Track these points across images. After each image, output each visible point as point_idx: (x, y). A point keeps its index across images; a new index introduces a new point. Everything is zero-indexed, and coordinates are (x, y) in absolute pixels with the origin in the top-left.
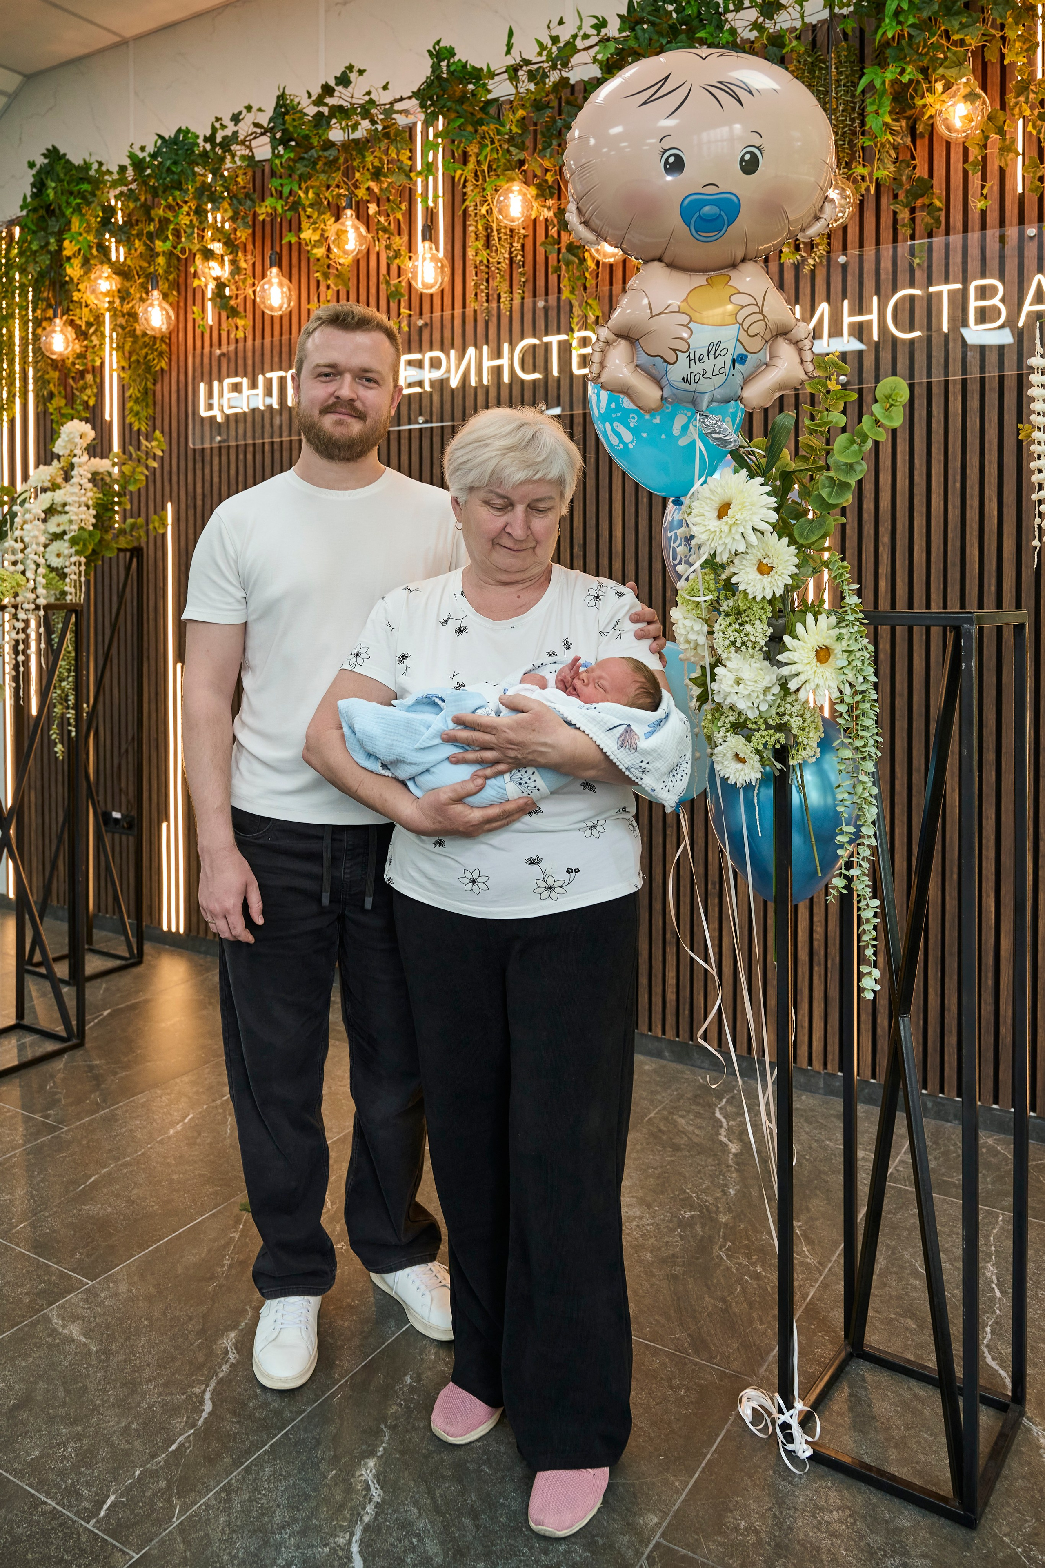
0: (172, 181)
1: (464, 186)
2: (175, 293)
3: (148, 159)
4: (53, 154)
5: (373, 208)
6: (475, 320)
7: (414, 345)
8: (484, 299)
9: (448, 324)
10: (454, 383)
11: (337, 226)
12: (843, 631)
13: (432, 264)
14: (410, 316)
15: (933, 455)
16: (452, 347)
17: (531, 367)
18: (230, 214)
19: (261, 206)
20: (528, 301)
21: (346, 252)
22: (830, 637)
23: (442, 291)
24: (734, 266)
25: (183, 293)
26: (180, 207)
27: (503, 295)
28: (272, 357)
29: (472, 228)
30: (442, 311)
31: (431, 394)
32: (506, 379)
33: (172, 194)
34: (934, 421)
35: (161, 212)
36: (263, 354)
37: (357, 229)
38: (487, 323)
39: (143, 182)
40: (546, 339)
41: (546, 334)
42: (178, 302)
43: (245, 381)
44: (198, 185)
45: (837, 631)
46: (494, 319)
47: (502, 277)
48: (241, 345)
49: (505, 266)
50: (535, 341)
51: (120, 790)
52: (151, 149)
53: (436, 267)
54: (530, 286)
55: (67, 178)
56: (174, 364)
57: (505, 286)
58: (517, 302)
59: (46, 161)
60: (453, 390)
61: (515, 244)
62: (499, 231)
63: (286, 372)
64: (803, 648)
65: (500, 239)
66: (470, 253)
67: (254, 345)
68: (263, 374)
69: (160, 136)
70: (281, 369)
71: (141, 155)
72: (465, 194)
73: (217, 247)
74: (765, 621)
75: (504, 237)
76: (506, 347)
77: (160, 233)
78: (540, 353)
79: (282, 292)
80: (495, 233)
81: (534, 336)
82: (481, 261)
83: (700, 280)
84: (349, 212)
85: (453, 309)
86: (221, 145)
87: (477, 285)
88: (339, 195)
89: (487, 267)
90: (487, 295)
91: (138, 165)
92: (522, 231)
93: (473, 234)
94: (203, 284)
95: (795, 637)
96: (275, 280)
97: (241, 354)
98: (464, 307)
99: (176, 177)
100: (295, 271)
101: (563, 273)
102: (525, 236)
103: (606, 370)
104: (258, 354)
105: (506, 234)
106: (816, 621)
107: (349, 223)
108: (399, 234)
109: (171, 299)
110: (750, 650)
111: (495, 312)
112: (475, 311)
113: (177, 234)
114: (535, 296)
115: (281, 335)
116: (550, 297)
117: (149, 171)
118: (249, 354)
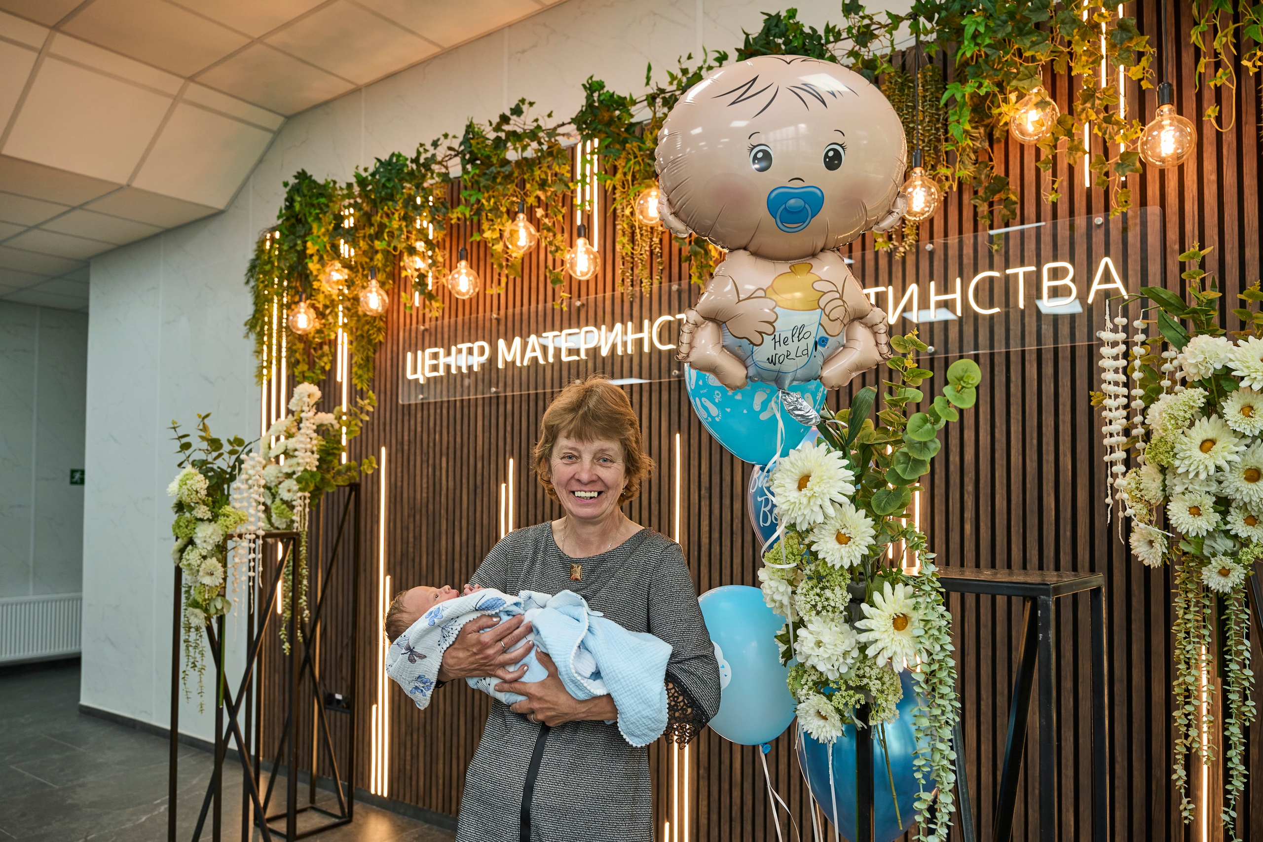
0: (386, 194)
1: (614, 194)
2: (391, 282)
3: (370, 178)
4: (302, 176)
5: (540, 212)
6: (622, 301)
7: (574, 321)
8: (630, 283)
9: (600, 304)
10: (604, 352)
11: (513, 227)
12: (920, 600)
13: (586, 256)
14: (570, 298)
15: (1012, 415)
16: (604, 323)
17: (667, 340)
18: (429, 218)
19: (453, 212)
20: (665, 285)
21: (519, 248)
22: (906, 606)
23: (596, 276)
24: (814, 255)
25: (397, 282)
26: (393, 214)
27: (644, 281)
28: (463, 331)
29: (619, 227)
30: (596, 294)
31: (586, 361)
32: (646, 349)
33: (387, 205)
34: (1012, 385)
35: (378, 218)
36: (456, 330)
37: (527, 229)
38: (631, 303)
39: (365, 194)
40: (679, 316)
41: (680, 312)
42: (393, 289)
43: (441, 351)
44: (406, 196)
45: (914, 600)
46: (638, 300)
47: (643, 265)
48: (439, 322)
49: (646, 257)
50: (670, 318)
51: (342, 678)
52: (371, 170)
53: (589, 259)
54: (666, 272)
55: (310, 194)
56: (389, 337)
57: (646, 273)
58: (656, 286)
59: (297, 181)
60: (604, 358)
61: (654, 239)
62: (641, 229)
63: (473, 343)
64: (880, 616)
65: (642, 235)
66: (618, 247)
67: (449, 322)
68: (456, 345)
69: (379, 160)
70: (470, 341)
71: (364, 174)
72: (614, 199)
73: (420, 246)
74: (845, 587)
75: (645, 234)
76: (646, 323)
77: (378, 236)
78: (675, 326)
79: (469, 281)
80: (638, 231)
81: (670, 313)
82: (627, 254)
83: (784, 267)
84: (521, 216)
85: (605, 292)
86: (424, 165)
87: (623, 273)
88: (513, 203)
89: (632, 258)
90: (632, 281)
91: (362, 182)
92: (660, 229)
93: (620, 232)
94: (410, 275)
95: (872, 605)
96: (464, 271)
97: (439, 330)
98: (614, 290)
99: (389, 191)
100: (482, 263)
101: (693, 262)
102: (663, 233)
103: (694, 350)
104: (452, 328)
105: (647, 231)
106: (893, 589)
107: (521, 224)
108: (563, 232)
109: (387, 287)
110: (830, 614)
111: (638, 294)
112: (622, 294)
113: (391, 234)
114: (670, 281)
115: (471, 314)
116: (683, 282)
117: (370, 187)
118: (446, 329)
